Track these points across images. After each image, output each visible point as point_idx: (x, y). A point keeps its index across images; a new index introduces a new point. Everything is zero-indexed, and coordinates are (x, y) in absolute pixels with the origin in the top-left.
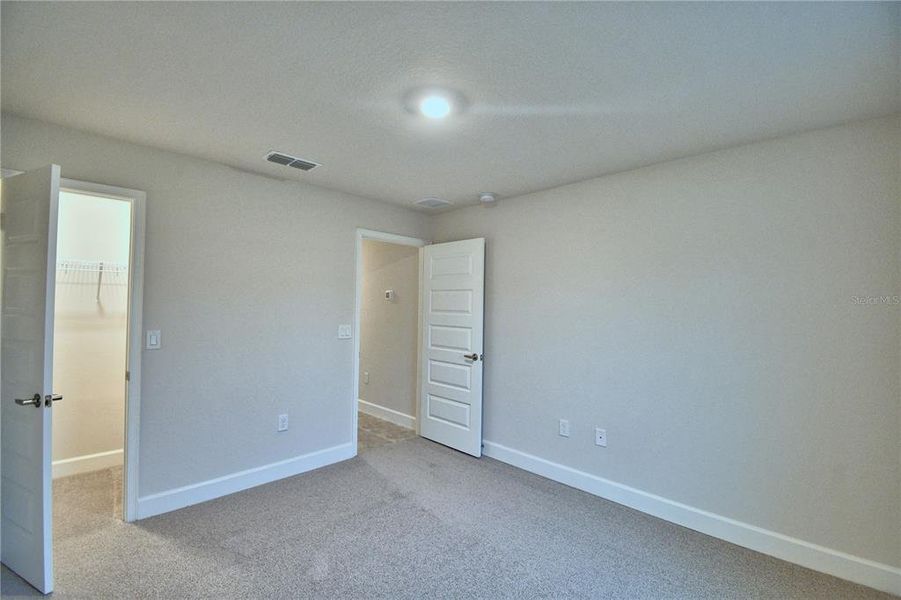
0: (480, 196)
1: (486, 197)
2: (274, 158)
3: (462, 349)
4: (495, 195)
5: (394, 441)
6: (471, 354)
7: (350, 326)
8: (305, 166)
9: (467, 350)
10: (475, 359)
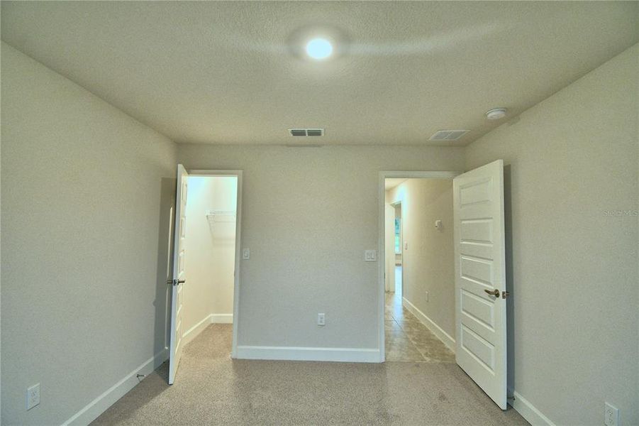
0: (486, 115)
1: (494, 114)
2: (295, 133)
3: (484, 282)
4: (506, 110)
5: (428, 359)
6: (492, 288)
7: (374, 251)
8: (318, 133)
9: (489, 284)
10: (497, 295)
